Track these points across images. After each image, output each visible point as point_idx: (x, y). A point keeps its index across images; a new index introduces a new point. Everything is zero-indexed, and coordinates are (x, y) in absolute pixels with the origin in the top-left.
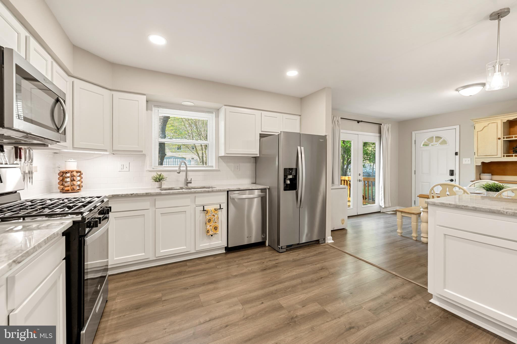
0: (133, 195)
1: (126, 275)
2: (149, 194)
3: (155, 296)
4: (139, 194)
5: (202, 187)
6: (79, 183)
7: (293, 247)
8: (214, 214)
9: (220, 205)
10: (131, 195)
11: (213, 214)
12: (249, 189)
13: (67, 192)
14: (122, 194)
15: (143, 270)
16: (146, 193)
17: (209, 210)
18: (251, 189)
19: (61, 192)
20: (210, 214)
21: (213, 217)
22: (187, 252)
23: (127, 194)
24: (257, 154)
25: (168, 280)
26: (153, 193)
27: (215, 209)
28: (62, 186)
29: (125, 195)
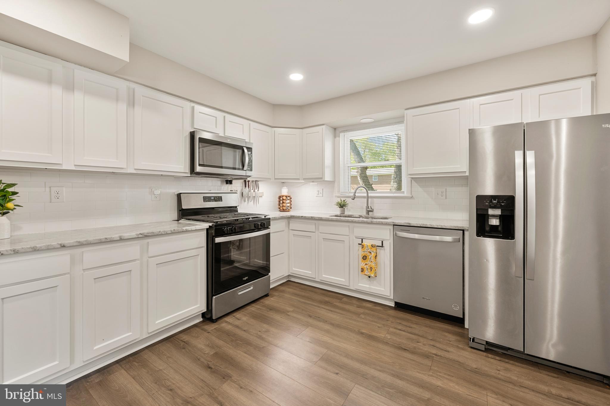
0: (303, 217)
1: (298, 286)
2: (314, 218)
3: (289, 309)
4: (307, 217)
5: (383, 217)
6: (288, 205)
7: (509, 353)
8: (371, 252)
9: (382, 242)
10: (301, 217)
11: (369, 250)
12: (427, 226)
13: (284, 211)
14: (296, 216)
15: (308, 287)
16: (311, 217)
17: (365, 245)
18: (429, 226)
19: (279, 211)
20: (366, 250)
21: (369, 254)
22: (345, 286)
23: (299, 216)
24: (466, 172)
25: (316, 304)
26: (316, 217)
27: (372, 246)
28: (279, 207)
29: (298, 216)
